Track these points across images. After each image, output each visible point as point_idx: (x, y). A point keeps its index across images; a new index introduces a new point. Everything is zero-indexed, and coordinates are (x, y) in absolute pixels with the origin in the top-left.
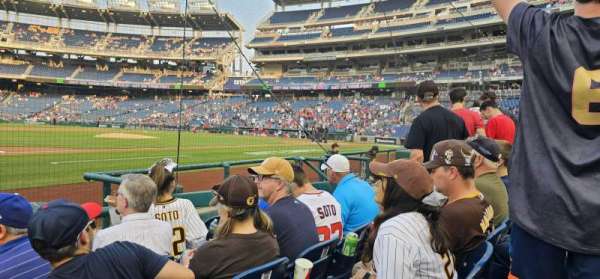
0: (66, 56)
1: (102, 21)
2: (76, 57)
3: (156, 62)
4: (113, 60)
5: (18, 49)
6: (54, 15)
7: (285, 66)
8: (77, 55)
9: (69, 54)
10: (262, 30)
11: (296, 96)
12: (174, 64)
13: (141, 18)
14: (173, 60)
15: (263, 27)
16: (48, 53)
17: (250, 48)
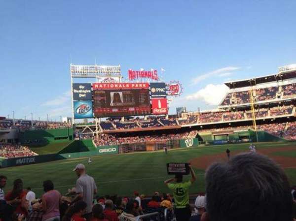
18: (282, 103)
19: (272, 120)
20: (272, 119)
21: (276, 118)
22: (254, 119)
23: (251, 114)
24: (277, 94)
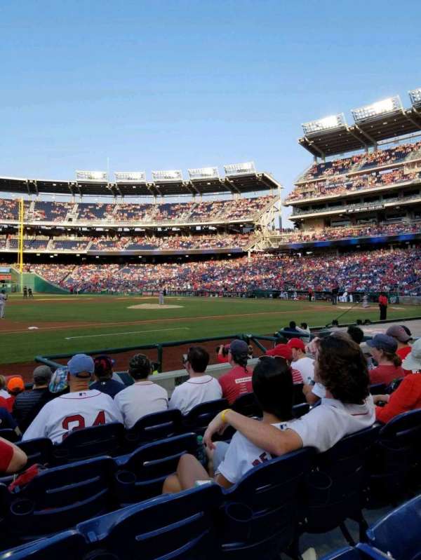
0: (120, 230)
1: (151, 194)
2: (128, 230)
3: (198, 228)
4: (159, 229)
5: (81, 227)
6: (110, 194)
7: (328, 221)
8: (128, 228)
9: (123, 228)
10: (299, 186)
11: (340, 252)
12: (214, 228)
13: (184, 187)
14: (213, 225)
15: (301, 182)
16: (105, 228)
17: (287, 206)
18: (72, 229)
19: (52, 257)
20: (52, 254)
21: (59, 255)
22: (20, 251)
23: (16, 241)
24: (69, 215)
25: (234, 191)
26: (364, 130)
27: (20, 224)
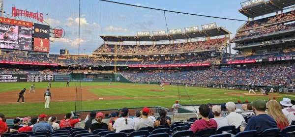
4: (171, 55)
5: (139, 55)
6: (151, 40)
7: (254, 49)
8: (159, 55)
9: (156, 55)
14: (196, 53)
15: (240, 30)
16: (148, 55)
18: (135, 56)
22: (115, 65)
23: (114, 61)
25: (206, 36)
26: (274, 3)
27: (115, 54)
